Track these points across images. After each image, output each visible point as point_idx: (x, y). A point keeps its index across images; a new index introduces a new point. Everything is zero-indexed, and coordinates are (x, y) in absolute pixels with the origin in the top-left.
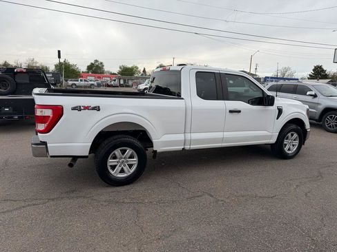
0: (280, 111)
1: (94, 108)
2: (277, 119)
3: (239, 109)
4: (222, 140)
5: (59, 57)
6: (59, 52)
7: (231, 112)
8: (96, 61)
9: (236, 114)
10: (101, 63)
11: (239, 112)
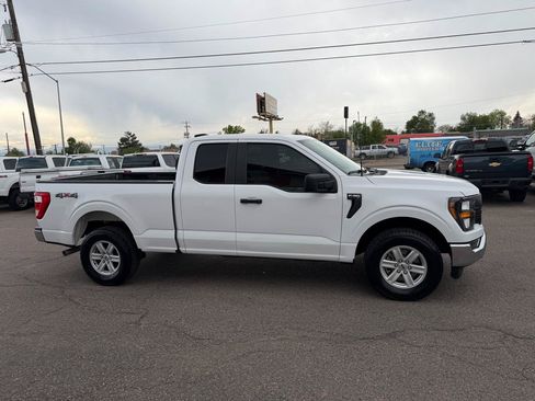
0: (356, 202)
1: (72, 196)
2: (349, 216)
3: (258, 198)
4: (235, 245)
5: (346, 116)
6: (346, 109)
7: (243, 201)
8: (422, 112)
9: (253, 205)
10: (430, 115)
11: (259, 202)
